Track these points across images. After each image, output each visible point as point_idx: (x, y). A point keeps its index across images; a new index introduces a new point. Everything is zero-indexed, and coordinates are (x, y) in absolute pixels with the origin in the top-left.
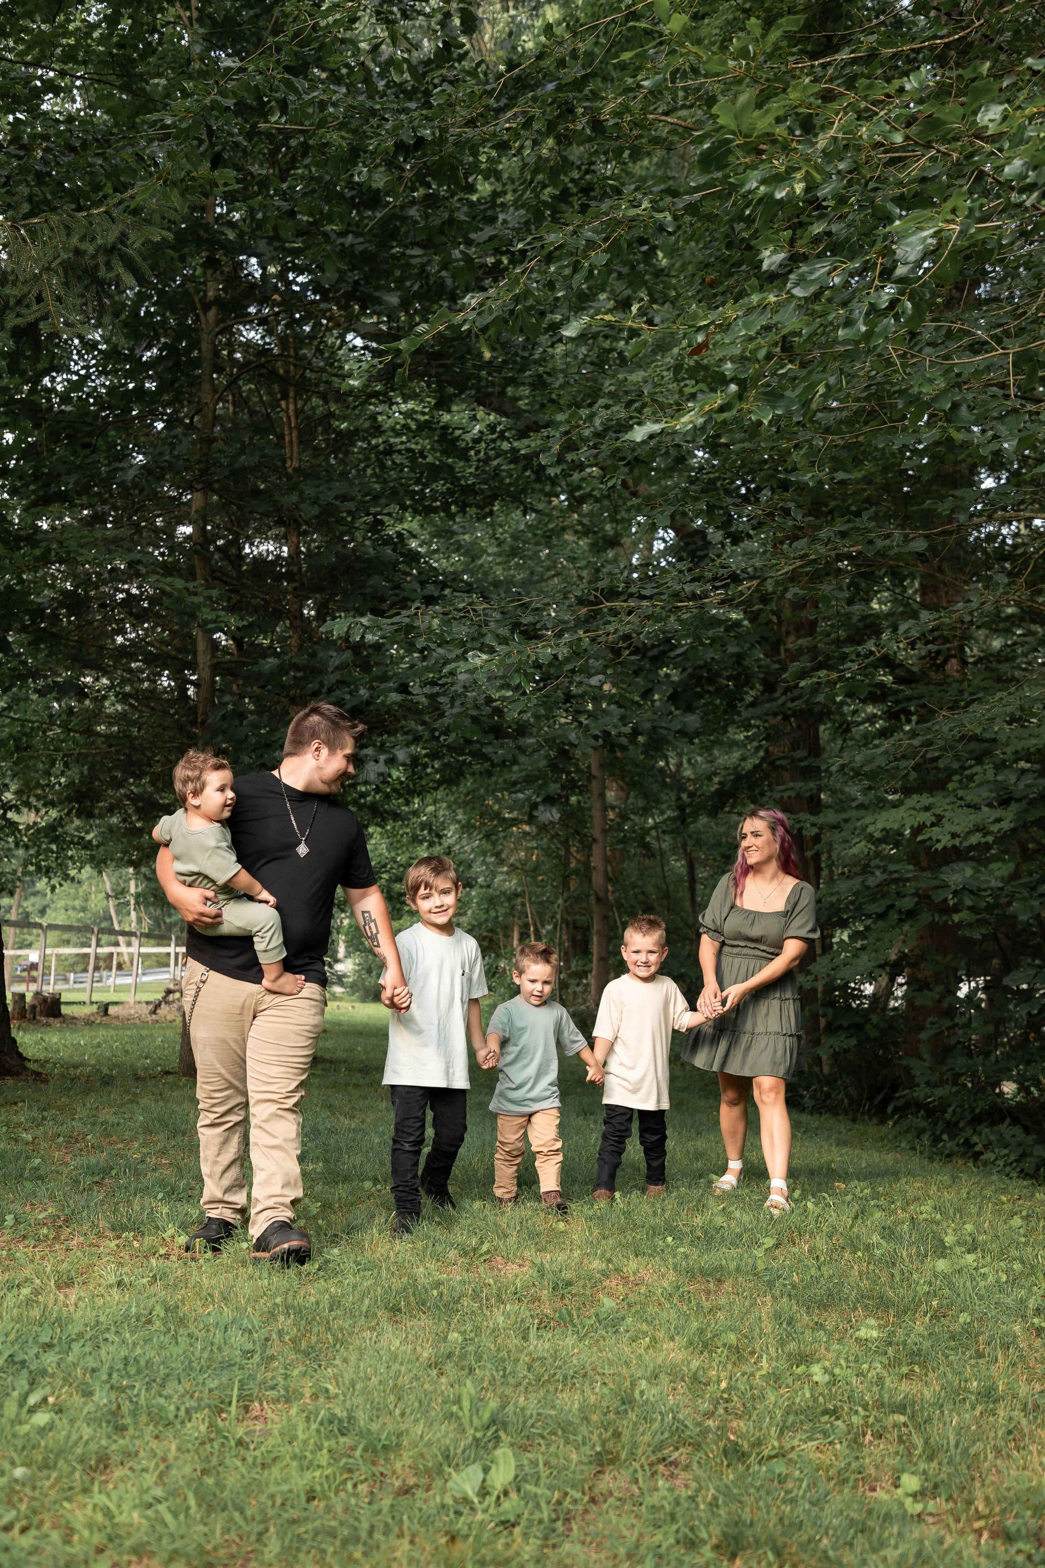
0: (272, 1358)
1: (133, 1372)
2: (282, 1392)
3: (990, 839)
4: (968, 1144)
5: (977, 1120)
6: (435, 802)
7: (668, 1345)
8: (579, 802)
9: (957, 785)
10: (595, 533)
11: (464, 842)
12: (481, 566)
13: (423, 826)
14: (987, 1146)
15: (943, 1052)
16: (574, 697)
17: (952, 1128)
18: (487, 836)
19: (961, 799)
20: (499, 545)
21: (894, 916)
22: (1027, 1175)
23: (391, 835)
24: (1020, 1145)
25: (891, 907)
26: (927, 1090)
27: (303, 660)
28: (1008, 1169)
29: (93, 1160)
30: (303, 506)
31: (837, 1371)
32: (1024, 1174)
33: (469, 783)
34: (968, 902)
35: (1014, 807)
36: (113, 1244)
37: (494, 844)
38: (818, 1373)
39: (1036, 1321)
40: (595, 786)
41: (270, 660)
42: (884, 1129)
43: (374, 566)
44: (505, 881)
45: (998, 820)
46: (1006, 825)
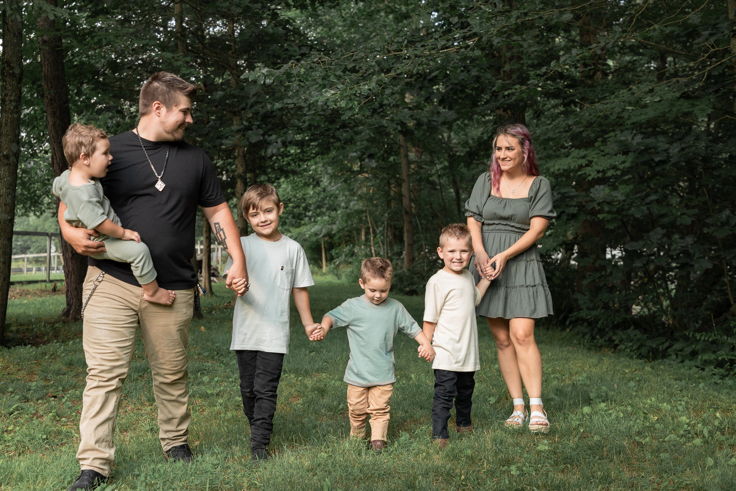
0: (228, 467)
1: (157, 476)
2: (233, 486)
3: (619, 173)
4: (611, 340)
5: (616, 327)
6: (316, 163)
7: (436, 457)
8: (394, 160)
9: (600, 144)
10: (396, 12)
11: (333, 184)
12: (335, 33)
13: (310, 177)
14: (621, 341)
15: (595, 290)
16: (384, 105)
17: (602, 332)
18: (345, 181)
19: (603, 151)
20: (344, 21)
21: (565, 217)
22: (643, 356)
23: (293, 182)
24: (639, 340)
25: (563, 212)
26: (587, 312)
27: (236, 92)
28: (632, 354)
29: (138, 364)
30: (232, 8)
31: (524, 468)
32: (640, 356)
33: (334, 153)
34: (606, 208)
35: (631, 155)
36: (149, 409)
37: (349, 185)
38: (514, 470)
39: (637, 438)
40: (402, 150)
41: (219, 93)
42: (564, 334)
43: (273, 38)
44: (356, 204)
45: (624, 162)
46: (627, 165)
